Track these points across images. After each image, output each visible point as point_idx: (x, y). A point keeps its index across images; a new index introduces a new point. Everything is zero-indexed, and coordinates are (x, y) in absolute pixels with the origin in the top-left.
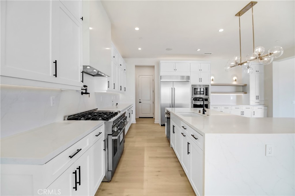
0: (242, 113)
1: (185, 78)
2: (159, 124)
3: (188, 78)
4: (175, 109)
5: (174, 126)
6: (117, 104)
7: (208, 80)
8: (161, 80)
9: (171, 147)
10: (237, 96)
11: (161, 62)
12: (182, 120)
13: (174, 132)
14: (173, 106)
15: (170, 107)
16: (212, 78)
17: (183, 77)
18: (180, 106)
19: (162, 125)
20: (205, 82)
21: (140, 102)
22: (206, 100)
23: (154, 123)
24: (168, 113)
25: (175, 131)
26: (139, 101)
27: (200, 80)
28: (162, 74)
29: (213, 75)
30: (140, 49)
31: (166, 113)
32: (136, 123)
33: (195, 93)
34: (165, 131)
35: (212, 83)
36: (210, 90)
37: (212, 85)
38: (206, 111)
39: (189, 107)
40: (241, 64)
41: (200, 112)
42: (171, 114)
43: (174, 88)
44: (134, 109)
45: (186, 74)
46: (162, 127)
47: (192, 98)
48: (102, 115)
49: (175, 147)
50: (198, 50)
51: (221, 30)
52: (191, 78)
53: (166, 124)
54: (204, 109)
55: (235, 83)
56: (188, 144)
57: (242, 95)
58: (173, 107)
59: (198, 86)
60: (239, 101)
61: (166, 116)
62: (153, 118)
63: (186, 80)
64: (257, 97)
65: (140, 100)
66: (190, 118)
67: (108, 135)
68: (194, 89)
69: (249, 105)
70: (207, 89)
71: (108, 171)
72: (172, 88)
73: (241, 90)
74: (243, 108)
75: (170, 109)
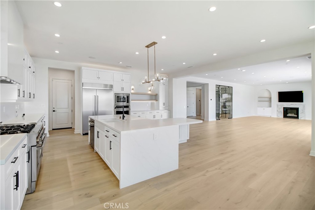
0: (154, 117)
1: (109, 86)
2: (80, 133)
3: (111, 86)
4: (98, 117)
5: (98, 132)
6: (24, 115)
7: (129, 89)
8: (83, 87)
9: (95, 151)
10: (152, 103)
11: (83, 68)
12: (105, 125)
13: (98, 137)
14: (96, 113)
15: (93, 115)
16: (132, 87)
17: (106, 86)
18: (103, 114)
19: (83, 135)
20: (126, 91)
21: (54, 111)
22: (127, 107)
23: (74, 134)
24: (92, 121)
25: (100, 136)
26: (52, 109)
27: (123, 89)
28: (83, 80)
29: (133, 85)
30: (57, 52)
31: (90, 121)
32: (50, 136)
33: (118, 101)
34: (88, 140)
35: (132, 91)
36: (131, 98)
37: (132, 94)
38: (125, 117)
39: (112, 114)
40: (149, 82)
41: (120, 118)
42: (95, 122)
43: (98, 96)
44: (46, 120)
45: (109, 83)
46: (84, 136)
47: (115, 105)
48: (19, 129)
49: (99, 150)
50: (120, 63)
51: (137, 53)
52: (114, 87)
53: (89, 132)
54: (123, 116)
55: (149, 92)
56: (110, 142)
57: (155, 102)
58: (96, 115)
59: (121, 95)
60: (153, 107)
61: (89, 124)
62: (71, 128)
63: (109, 89)
64: (164, 104)
65: (54, 108)
66: (113, 123)
67: (32, 146)
68: (117, 97)
69: (159, 110)
70: (128, 97)
71: (32, 182)
72: (95, 96)
73: (154, 98)
74: (155, 112)
75: (93, 117)
